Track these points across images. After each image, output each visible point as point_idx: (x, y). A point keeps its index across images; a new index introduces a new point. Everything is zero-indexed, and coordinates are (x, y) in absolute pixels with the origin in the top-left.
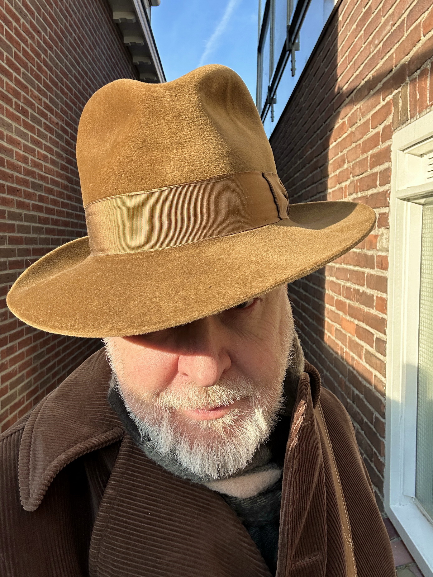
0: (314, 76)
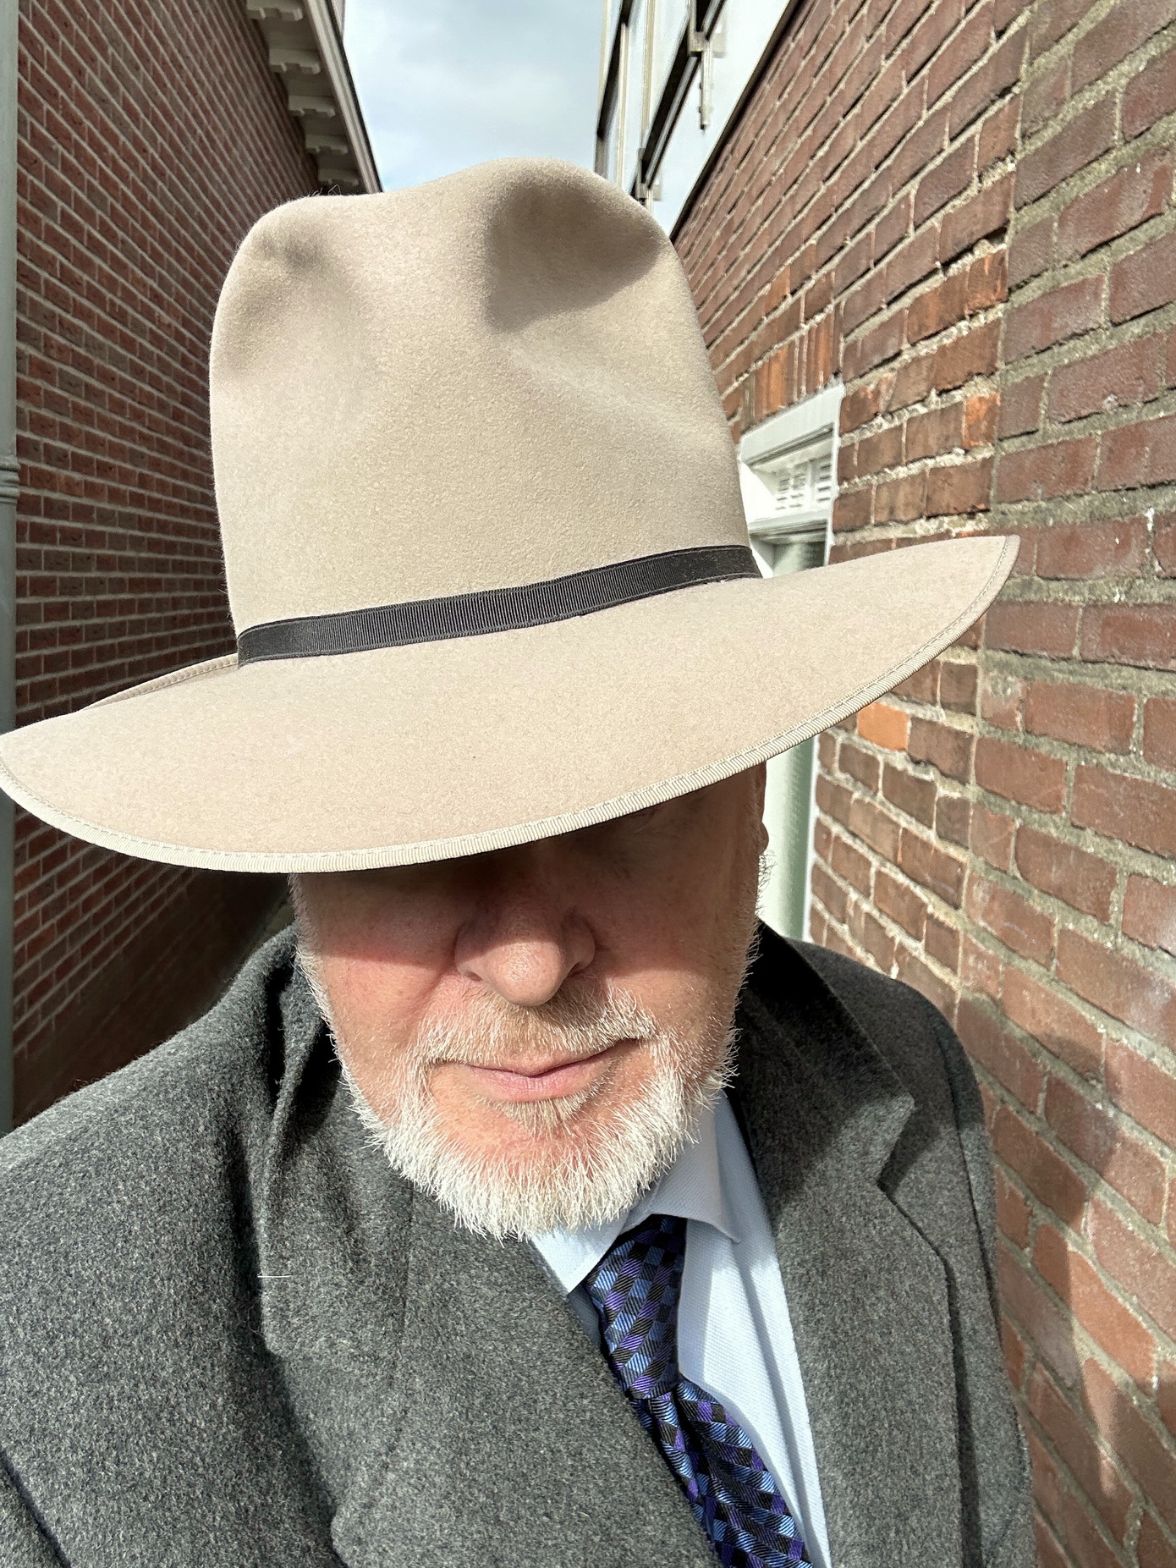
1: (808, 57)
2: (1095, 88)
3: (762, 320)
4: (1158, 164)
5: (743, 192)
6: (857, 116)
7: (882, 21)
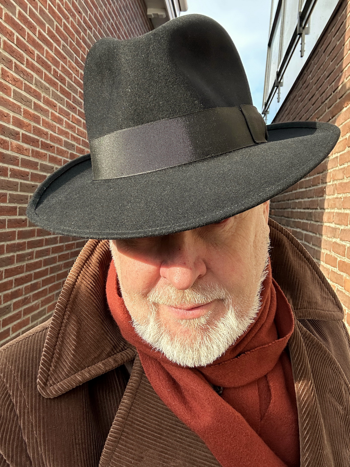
0: (324, 52)
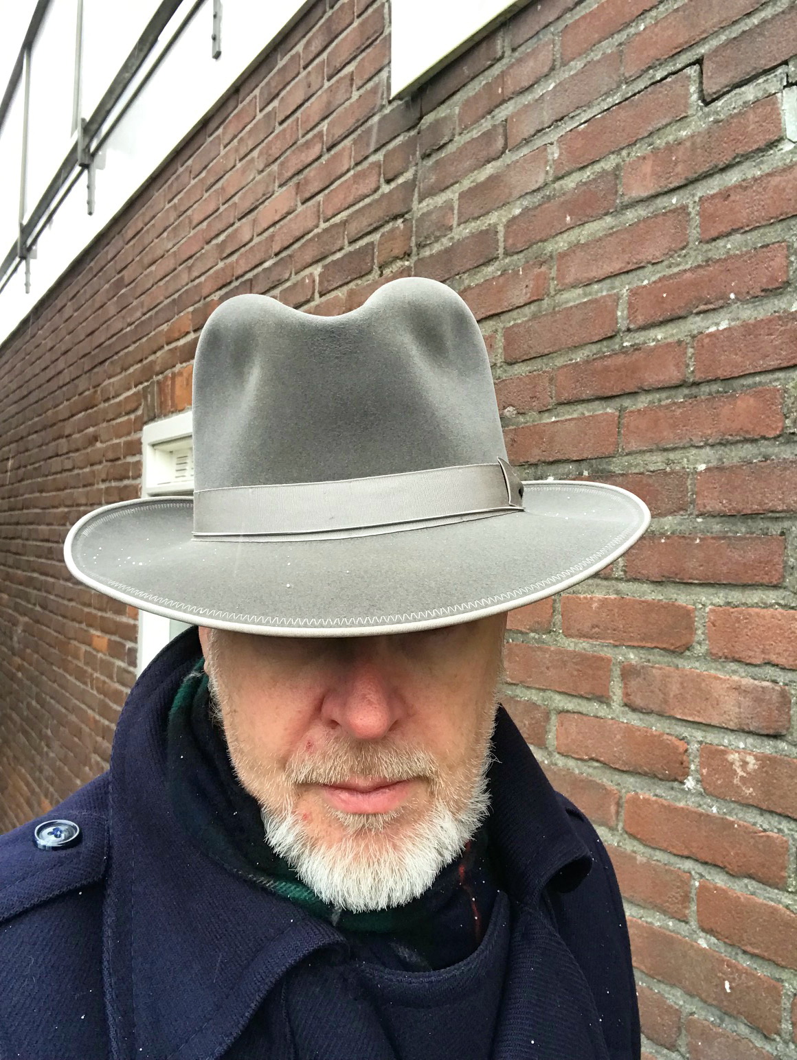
1: (196, 180)
2: (478, 222)
3: (163, 347)
4: (537, 271)
5: (133, 260)
6: (254, 221)
7: (273, 162)
